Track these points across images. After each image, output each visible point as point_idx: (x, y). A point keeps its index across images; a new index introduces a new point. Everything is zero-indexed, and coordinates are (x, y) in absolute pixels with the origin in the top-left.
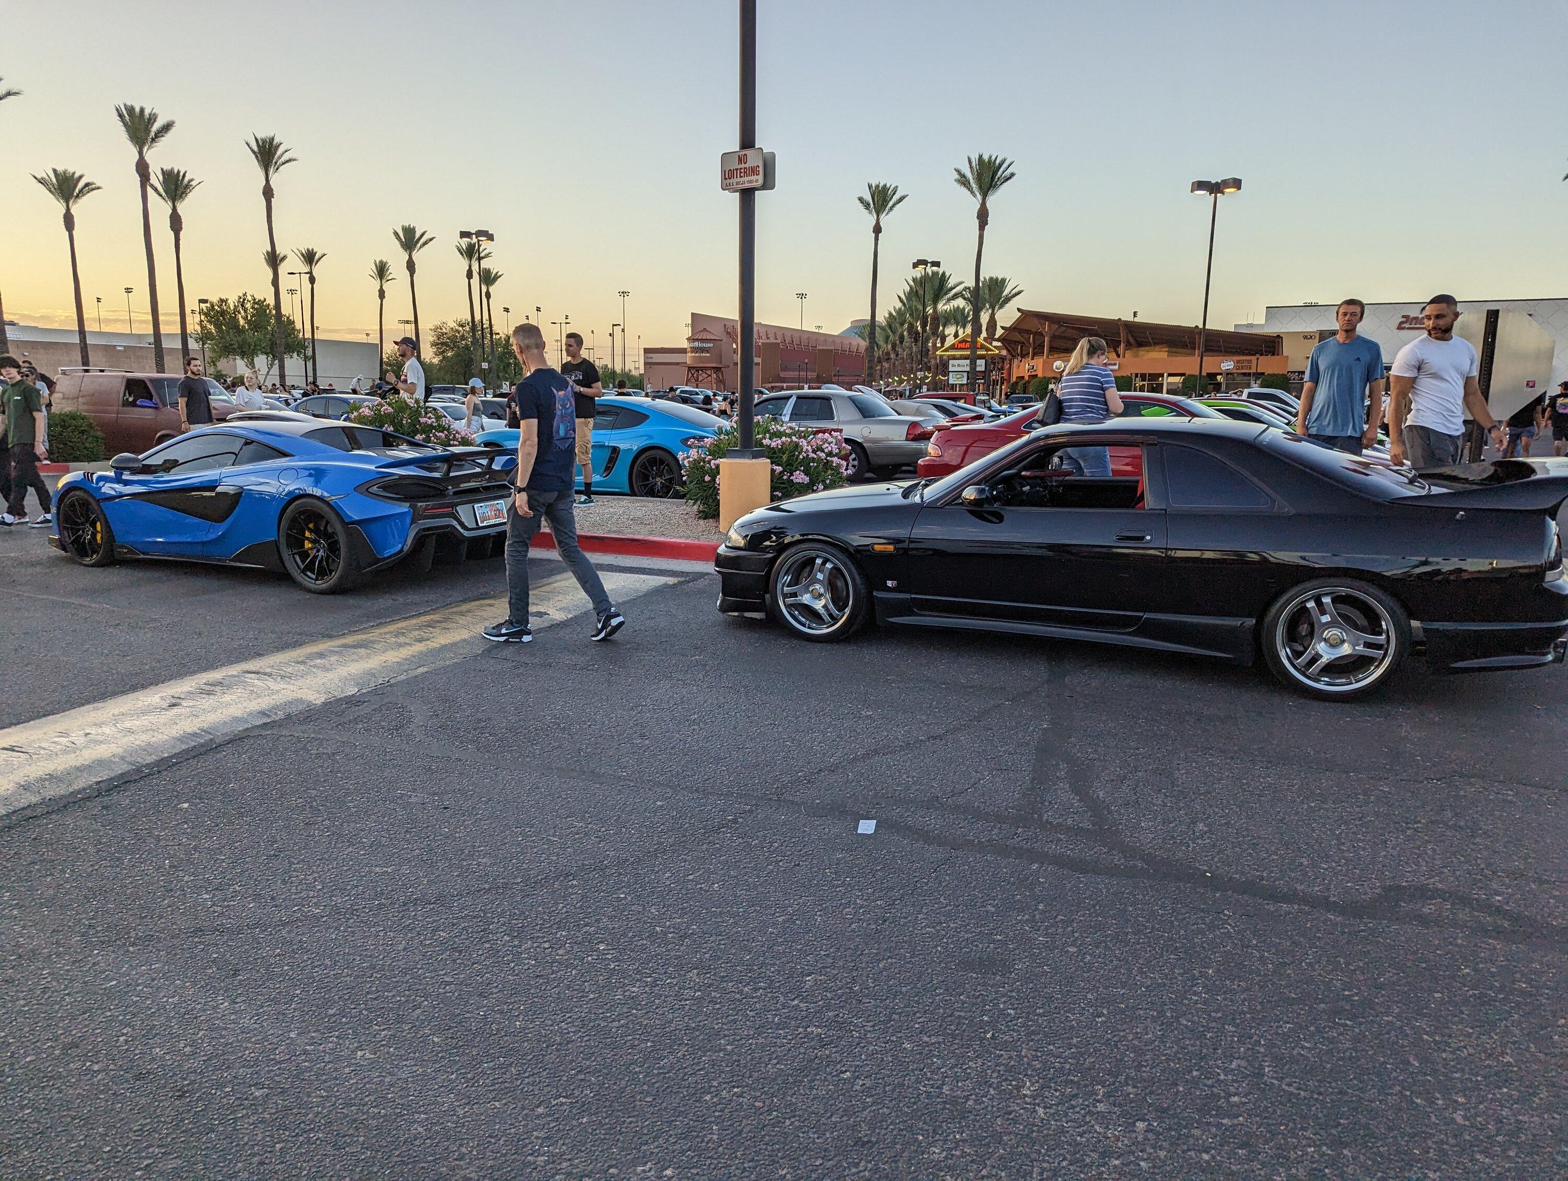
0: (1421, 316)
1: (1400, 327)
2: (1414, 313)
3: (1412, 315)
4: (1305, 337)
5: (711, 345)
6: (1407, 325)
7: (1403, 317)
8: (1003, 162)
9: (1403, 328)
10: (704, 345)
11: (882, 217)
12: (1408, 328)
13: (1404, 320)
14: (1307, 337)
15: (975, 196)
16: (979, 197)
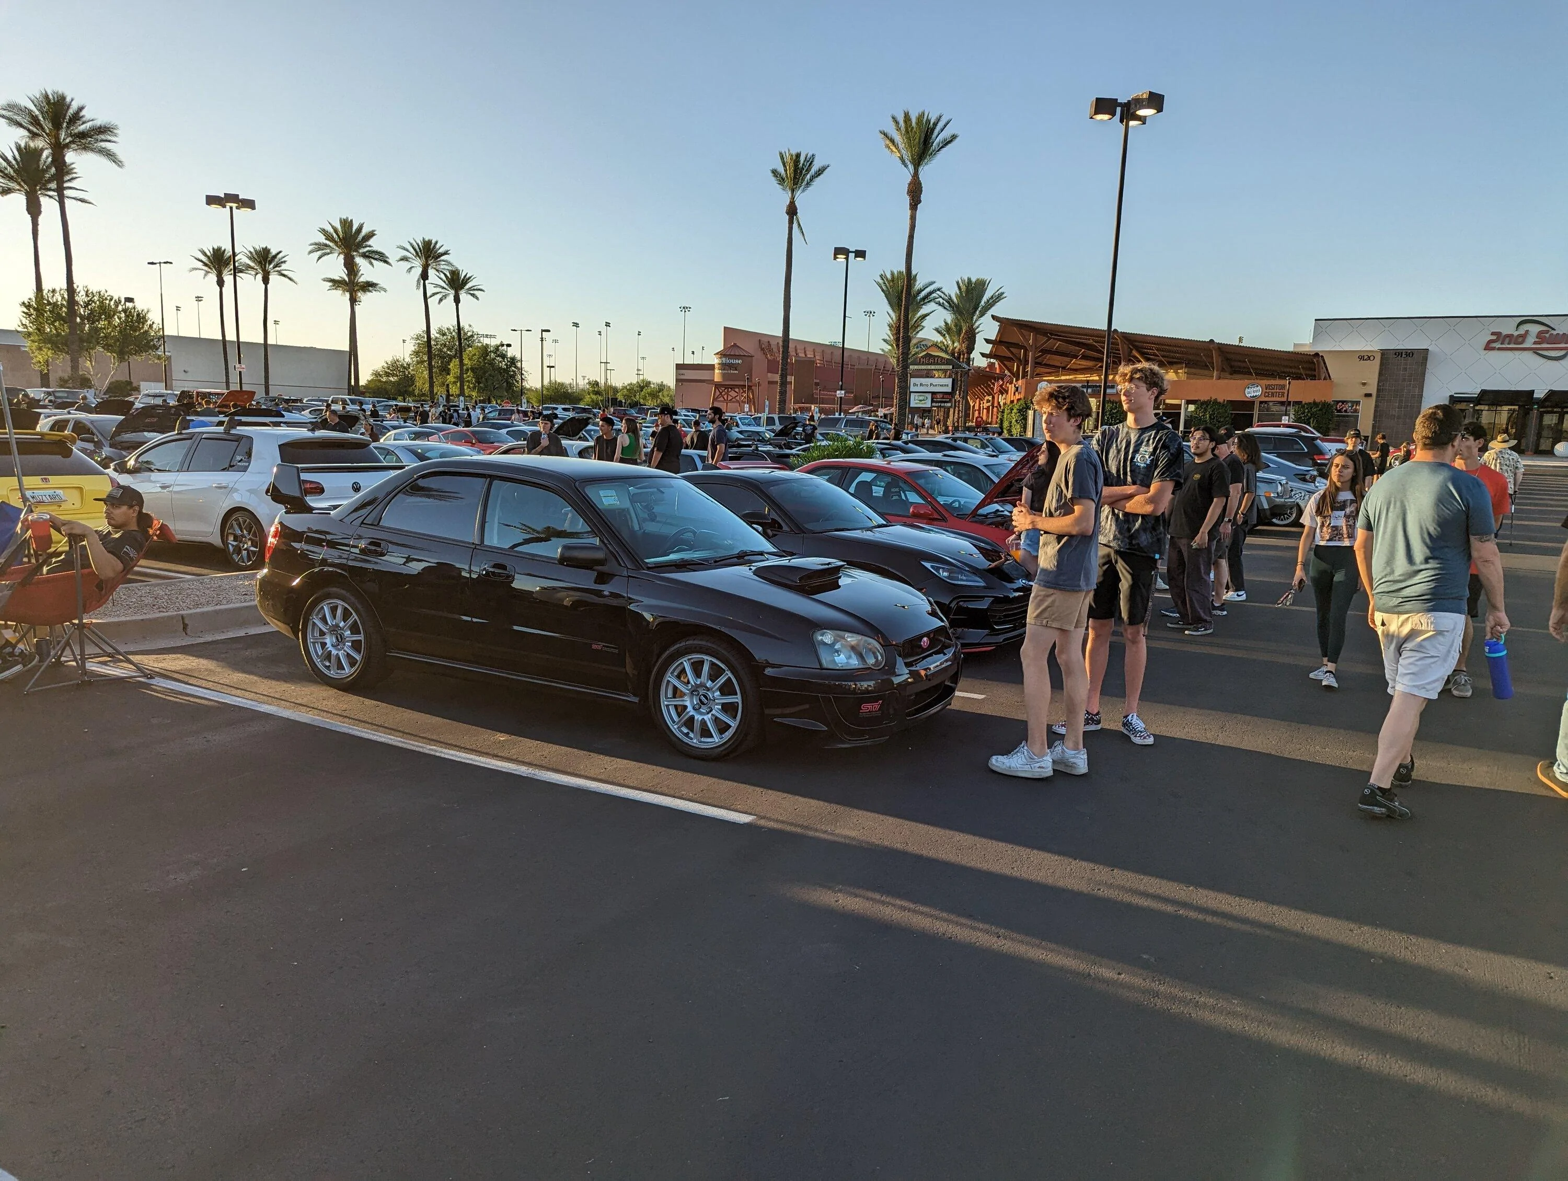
0: (1516, 333)
1: (1488, 347)
2: (1508, 329)
3: (1505, 332)
4: (1362, 358)
5: (740, 362)
6: (1497, 345)
7: (1493, 334)
8: (938, 120)
9: (1493, 349)
10: (732, 361)
11: (798, 193)
12: (1499, 349)
13: (1494, 337)
14: (1365, 357)
15: (906, 166)
16: (911, 167)
